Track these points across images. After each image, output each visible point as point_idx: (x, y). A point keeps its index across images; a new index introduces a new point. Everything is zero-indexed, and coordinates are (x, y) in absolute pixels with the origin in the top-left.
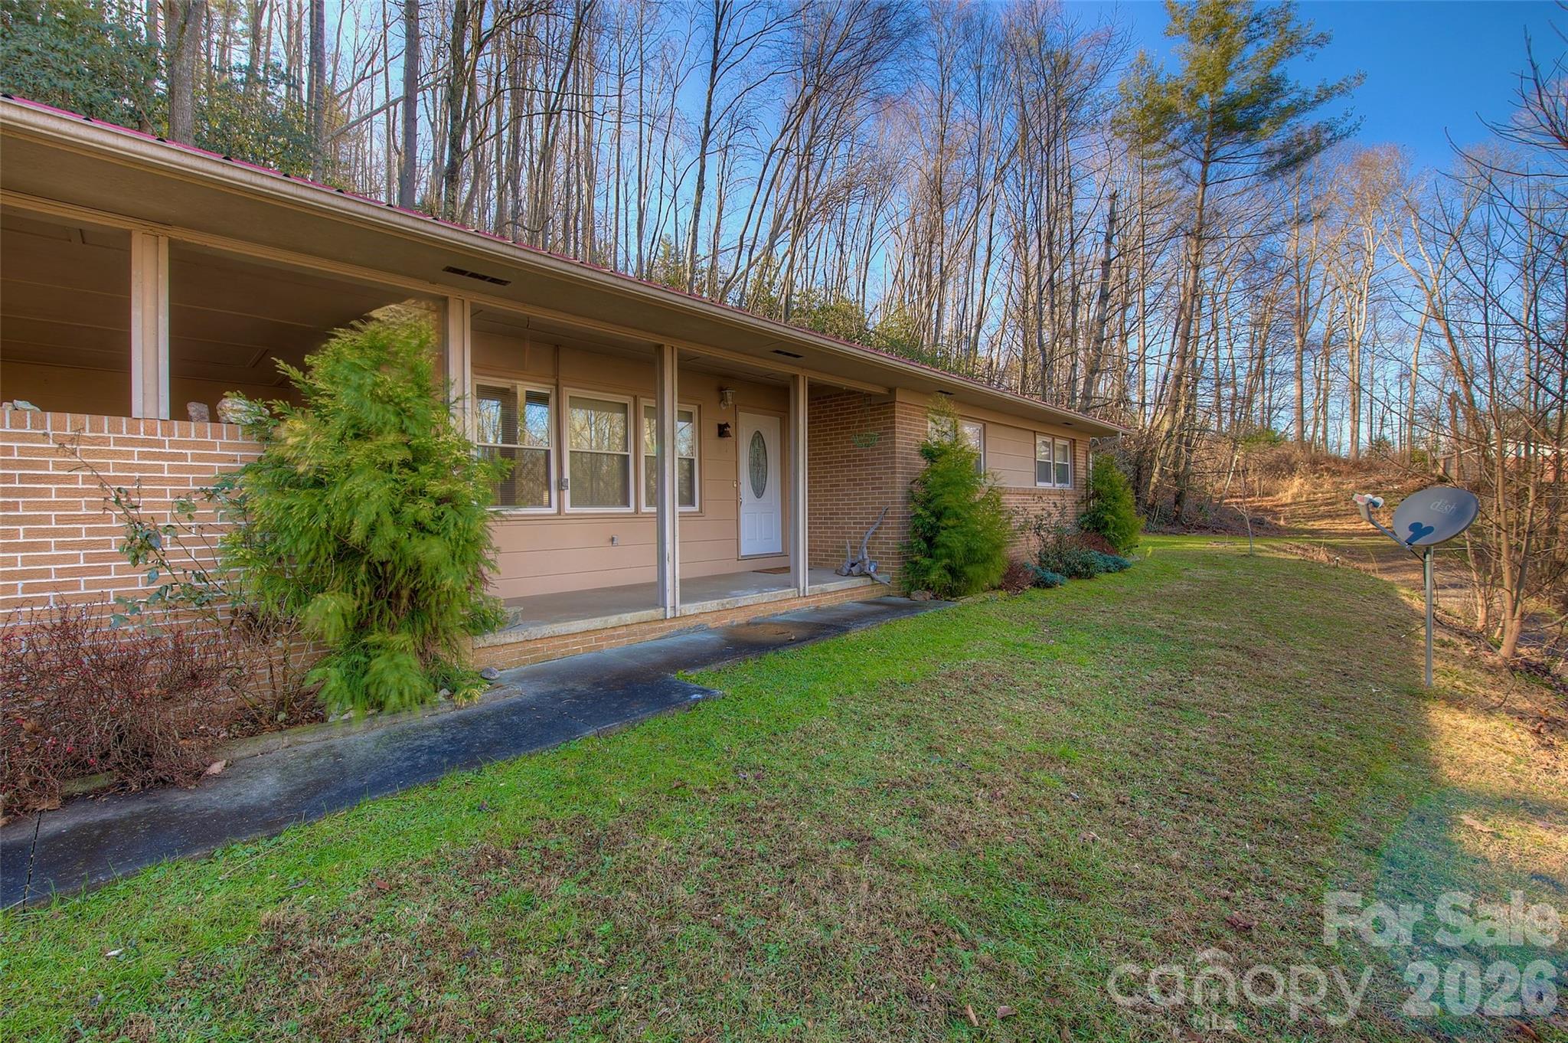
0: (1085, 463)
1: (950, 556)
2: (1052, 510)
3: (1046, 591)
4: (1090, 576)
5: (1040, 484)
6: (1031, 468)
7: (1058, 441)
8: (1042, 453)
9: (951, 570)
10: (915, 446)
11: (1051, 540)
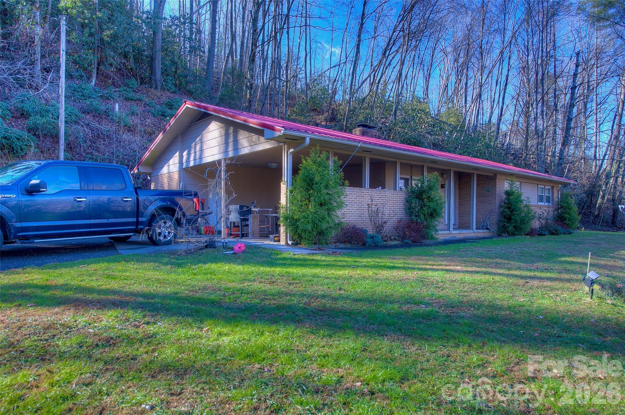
0: (557, 196)
1: (516, 222)
3: (543, 237)
4: (557, 234)
5: (540, 203)
6: (536, 197)
7: (546, 187)
8: (541, 191)
9: (515, 227)
10: (503, 191)
11: (543, 222)
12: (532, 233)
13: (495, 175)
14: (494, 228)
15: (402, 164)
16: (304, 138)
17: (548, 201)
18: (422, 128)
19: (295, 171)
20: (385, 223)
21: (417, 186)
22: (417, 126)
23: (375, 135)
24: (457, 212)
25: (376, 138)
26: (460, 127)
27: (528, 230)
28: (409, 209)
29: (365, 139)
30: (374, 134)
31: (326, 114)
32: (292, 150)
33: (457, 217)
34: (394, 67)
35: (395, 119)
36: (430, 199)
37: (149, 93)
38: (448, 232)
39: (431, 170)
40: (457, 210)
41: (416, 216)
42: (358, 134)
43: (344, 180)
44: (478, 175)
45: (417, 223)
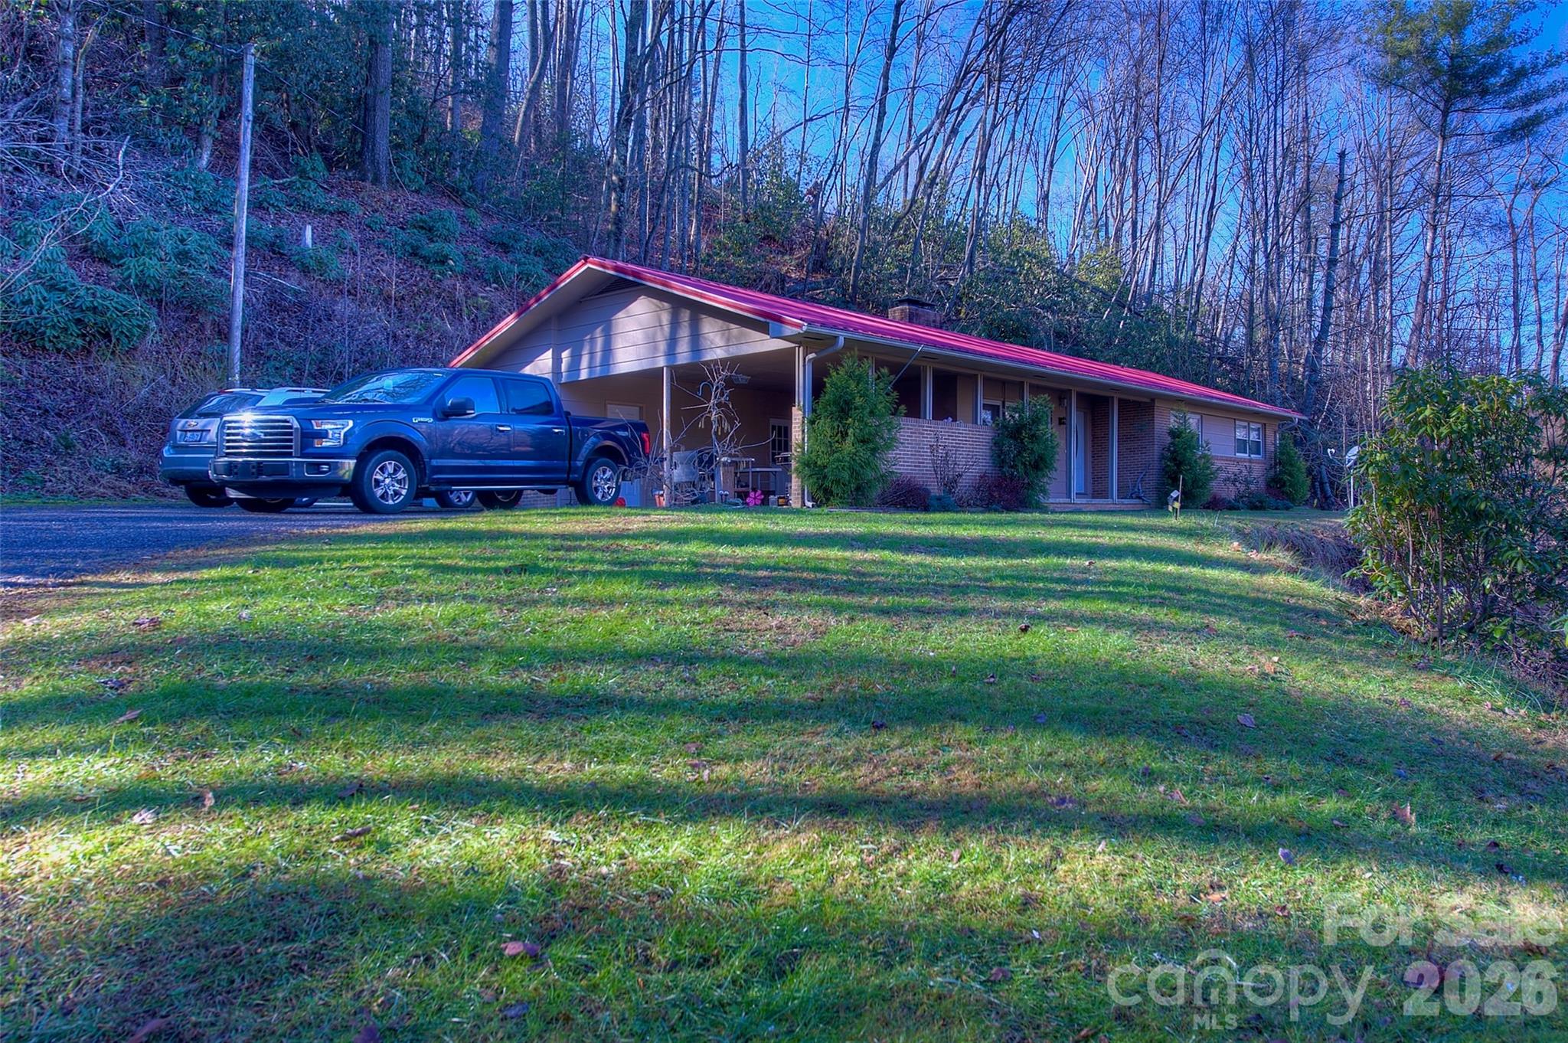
0: (1273, 439)
1: (1185, 485)
2: (1244, 469)
4: (1263, 509)
5: (1238, 455)
6: (1233, 444)
7: (1252, 426)
8: (1240, 434)
9: (1184, 493)
10: (1165, 430)
11: (1242, 488)
12: (1214, 505)
13: (1153, 400)
14: (1152, 497)
15: (986, 380)
16: (836, 337)
17: (1255, 451)
18: (1032, 294)
19: (818, 389)
20: (960, 476)
21: (1013, 417)
22: (1020, 290)
23: (934, 321)
24: (1090, 470)
25: (935, 327)
26: (1118, 297)
27: (1207, 498)
28: (999, 456)
29: (918, 330)
30: (932, 318)
32: (812, 356)
33: (1090, 480)
34: (967, 139)
35: (971, 271)
36: (1033, 437)
37: (361, 195)
38: (1068, 500)
39: (1036, 390)
40: (1090, 464)
41: (1012, 467)
42: (898, 318)
43: (899, 404)
44: (1120, 400)
45: (1012, 480)
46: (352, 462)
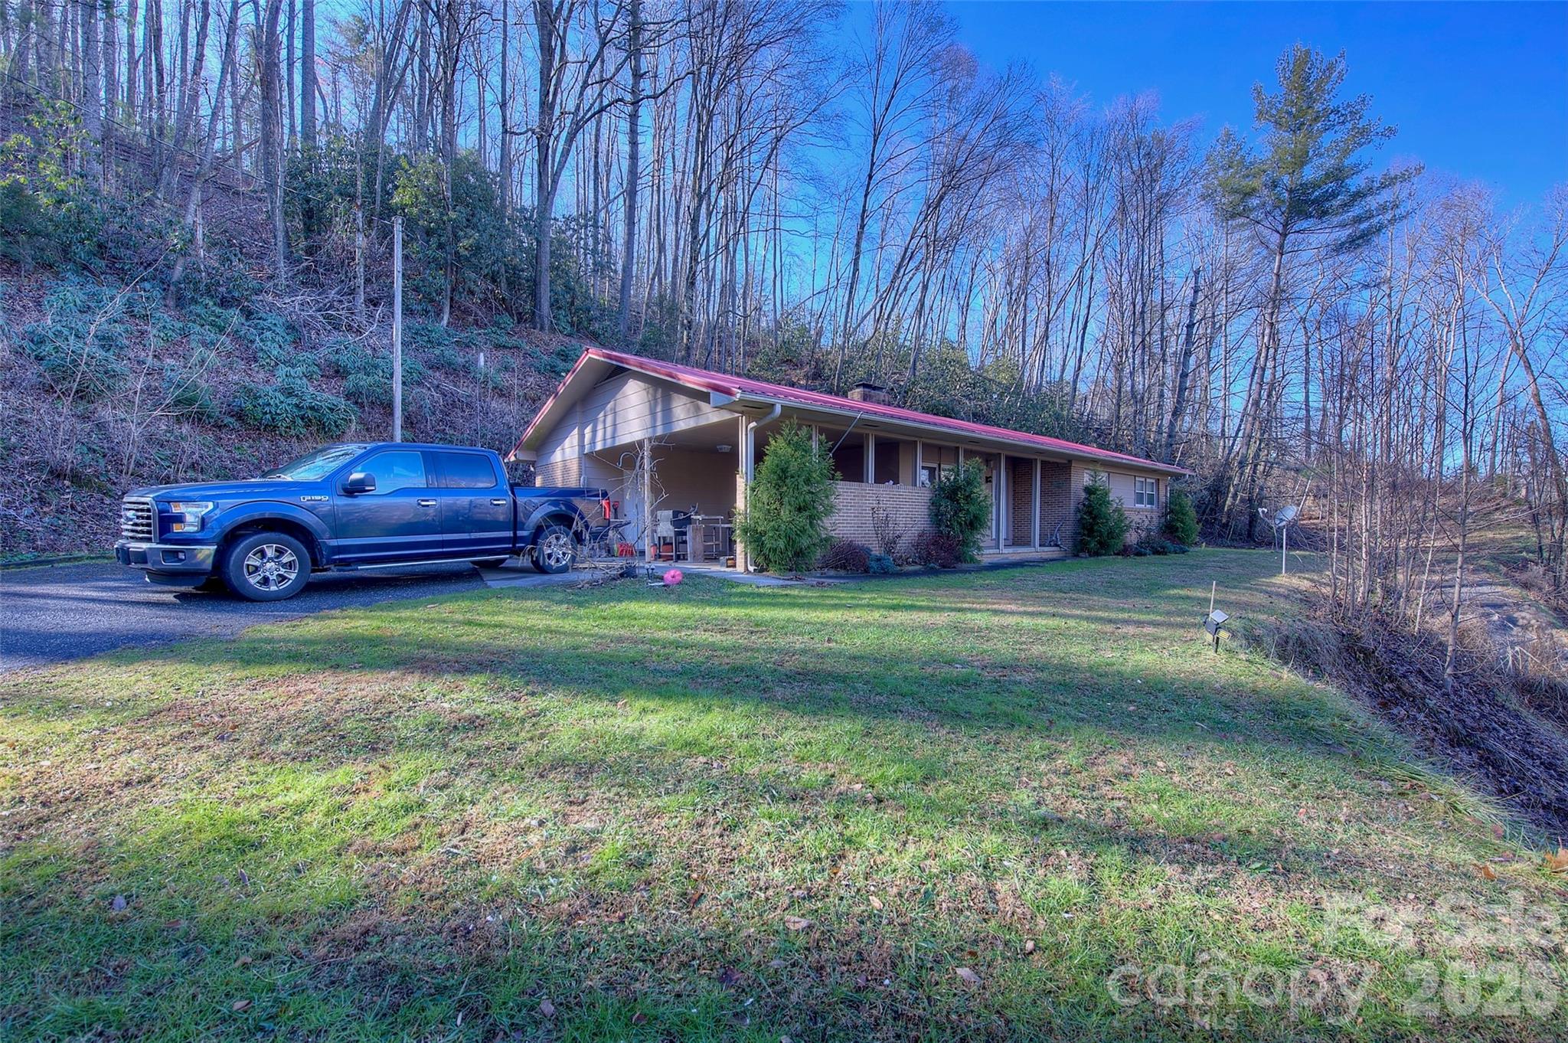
0: (1164, 495)
1: (1101, 535)
2: (1145, 519)
3: (1143, 557)
4: (1164, 553)
5: (1138, 506)
6: (1134, 496)
7: (1148, 480)
8: (1140, 488)
9: (1100, 543)
10: (1081, 487)
11: (1143, 534)
12: (1125, 551)
13: (1070, 462)
14: (1067, 545)
15: (925, 446)
16: (773, 405)
17: (1151, 502)
18: (956, 388)
19: (759, 456)
20: (899, 537)
21: (949, 480)
22: (948, 385)
23: (884, 401)
24: (1011, 519)
25: (885, 405)
26: (1016, 388)
27: (1120, 546)
28: (936, 516)
29: (867, 406)
30: (882, 398)
31: (807, 368)
32: (753, 424)
33: (1011, 528)
34: (912, 294)
35: (914, 374)
36: (968, 498)
37: (531, 337)
38: (997, 551)
39: (969, 454)
40: (1011, 515)
41: (947, 526)
42: (856, 398)
43: (836, 471)
44: (1043, 462)
45: (948, 537)
46: (212, 549)
